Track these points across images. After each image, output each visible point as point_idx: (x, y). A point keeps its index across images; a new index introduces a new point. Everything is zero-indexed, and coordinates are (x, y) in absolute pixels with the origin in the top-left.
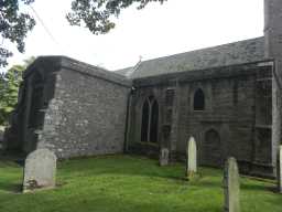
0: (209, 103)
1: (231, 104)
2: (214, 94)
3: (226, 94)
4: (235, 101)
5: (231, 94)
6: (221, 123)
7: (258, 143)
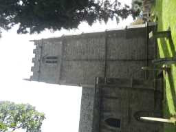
0: (116, 116)
1: (117, 101)
2: (110, 111)
3: (111, 104)
4: (116, 98)
5: (112, 100)
6: (129, 108)
7: (141, 87)
